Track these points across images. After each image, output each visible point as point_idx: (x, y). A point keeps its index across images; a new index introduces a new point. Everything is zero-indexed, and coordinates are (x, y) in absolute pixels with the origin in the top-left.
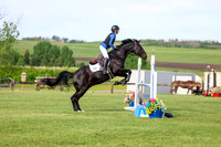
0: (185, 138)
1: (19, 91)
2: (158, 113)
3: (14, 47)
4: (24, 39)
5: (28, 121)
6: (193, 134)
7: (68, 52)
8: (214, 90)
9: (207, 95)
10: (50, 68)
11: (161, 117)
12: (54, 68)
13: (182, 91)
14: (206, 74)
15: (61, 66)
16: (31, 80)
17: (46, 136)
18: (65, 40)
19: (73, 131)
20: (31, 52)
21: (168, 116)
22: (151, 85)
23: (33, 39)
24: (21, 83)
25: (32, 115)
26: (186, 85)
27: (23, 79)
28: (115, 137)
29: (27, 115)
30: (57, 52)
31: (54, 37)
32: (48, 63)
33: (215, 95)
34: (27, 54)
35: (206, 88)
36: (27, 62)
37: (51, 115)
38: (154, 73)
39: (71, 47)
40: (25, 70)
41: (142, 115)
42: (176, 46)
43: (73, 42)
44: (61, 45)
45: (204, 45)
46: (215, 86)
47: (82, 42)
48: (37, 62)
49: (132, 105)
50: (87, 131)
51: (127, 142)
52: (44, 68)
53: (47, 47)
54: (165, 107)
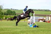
0: (42, 32)
1: (3, 21)
2: (35, 26)
3: (2, 11)
4: (4, 9)
5: (5, 28)
6: (43, 31)
7: (14, 12)
8: (48, 21)
9: (46, 22)
10: (10, 16)
11: (36, 27)
12: (11, 16)
13: (41, 21)
14: (46, 17)
15: (13, 15)
16: (6, 19)
17: (9, 32)
18: (14, 9)
19: (16, 30)
20: (6, 12)
21: (38, 27)
22: (33, 20)
23: (6, 9)
24: (4, 19)
25: (6, 27)
26: (42, 20)
27: (4, 18)
28: (25, 32)
29: (5, 27)
30: (12, 12)
31: (11, 9)
32: (10, 15)
33: (48, 22)
34: (5, 13)
35: (46, 21)
36: (5, 14)
37: (11, 27)
38: (34, 17)
39: (15, 11)
40: (4, 16)
41: (32, 27)
42: (39, 11)
43: (16, 10)
44: (13, 11)
45: (46, 10)
46: (48, 20)
47: (18, 10)
48: (7, 15)
49: (29, 24)
50: (19, 30)
51: (28, 33)
52: (9, 16)
53: (9, 11)
54: (37, 25)
